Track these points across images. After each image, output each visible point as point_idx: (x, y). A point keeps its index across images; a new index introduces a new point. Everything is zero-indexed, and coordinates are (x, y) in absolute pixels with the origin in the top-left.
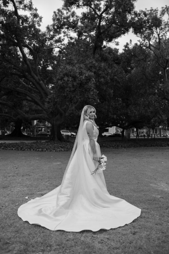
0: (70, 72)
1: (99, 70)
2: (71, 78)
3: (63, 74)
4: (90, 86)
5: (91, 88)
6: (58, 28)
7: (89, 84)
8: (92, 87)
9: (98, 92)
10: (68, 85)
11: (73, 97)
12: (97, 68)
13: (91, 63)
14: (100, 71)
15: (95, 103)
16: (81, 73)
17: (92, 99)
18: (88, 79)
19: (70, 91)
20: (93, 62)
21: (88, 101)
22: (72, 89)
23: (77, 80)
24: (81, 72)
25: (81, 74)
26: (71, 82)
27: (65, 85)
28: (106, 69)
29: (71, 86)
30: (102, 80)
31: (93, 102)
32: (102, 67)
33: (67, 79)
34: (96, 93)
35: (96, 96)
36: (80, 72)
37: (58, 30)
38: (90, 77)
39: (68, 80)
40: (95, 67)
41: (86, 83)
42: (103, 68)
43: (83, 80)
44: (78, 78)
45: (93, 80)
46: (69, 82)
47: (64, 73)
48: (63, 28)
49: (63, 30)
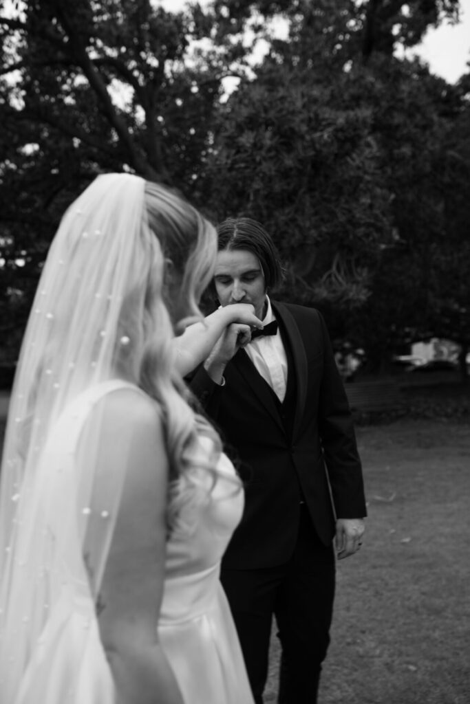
0: (266, 111)
1: (391, 109)
2: (268, 134)
3: (234, 123)
4: (359, 168)
5: (360, 179)
6: (232, 15)
7: (353, 160)
8: (366, 172)
9: (393, 196)
10: (258, 169)
11: (286, 224)
12: (384, 104)
13: (355, 82)
14: (395, 114)
15: (383, 246)
16: (313, 124)
17: (369, 225)
18: (348, 140)
19: (266, 197)
20: (362, 77)
21: (351, 237)
22: (277, 187)
23: (299, 145)
24: (317, 115)
25: (315, 123)
26: (273, 154)
27: (246, 168)
28: (418, 109)
29: (273, 173)
30: (406, 150)
31: (374, 240)
32: (405, 95)
33: (252, 141)
34: (385, 199)
35: (383, 214)
36: (310, 120)
37: (234, 21)
38: (355, 129)
39: (255, 145)
40: (374, 100)
41: (340, 156)
42: (407, 101)
43: (325, 144)
44: (302, 137)
45: (368, 145)
46: (263, 153)
47: (240, 119)
48: (248, 15)
49: (250, 22)
